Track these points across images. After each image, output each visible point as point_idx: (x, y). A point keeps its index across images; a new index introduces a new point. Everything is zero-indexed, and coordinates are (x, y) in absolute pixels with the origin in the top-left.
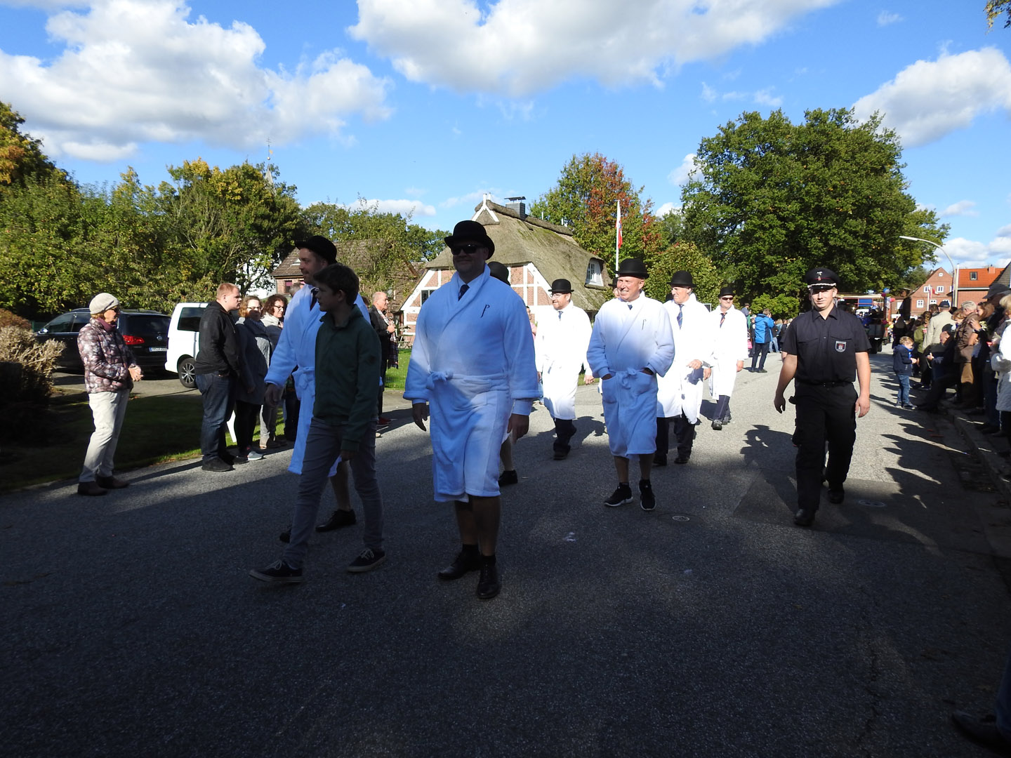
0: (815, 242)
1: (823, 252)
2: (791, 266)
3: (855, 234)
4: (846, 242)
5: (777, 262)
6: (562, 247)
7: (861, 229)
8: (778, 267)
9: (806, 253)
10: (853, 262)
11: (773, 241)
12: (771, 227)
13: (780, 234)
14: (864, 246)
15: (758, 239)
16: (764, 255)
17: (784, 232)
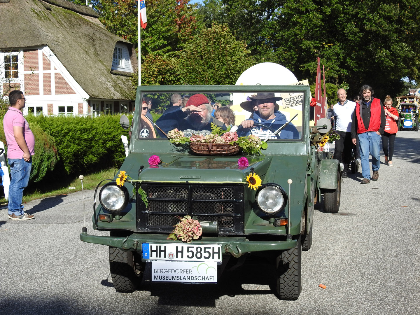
0: (351, 27)
1: (359, 37)
2: (329, 51)
3: (388, 19)
4: (381, 27)
5: (315, 47)
6: (85, 29)
7: (395, 15)
8: (316, 53)
9: (343, 39)
10: (388, 48)
11: (309, 25)
12: (307, 11)
13: (317, 18)
14: (399, 32)
15: (295, 24)
16: (302, 40)
17: (320, 16)
